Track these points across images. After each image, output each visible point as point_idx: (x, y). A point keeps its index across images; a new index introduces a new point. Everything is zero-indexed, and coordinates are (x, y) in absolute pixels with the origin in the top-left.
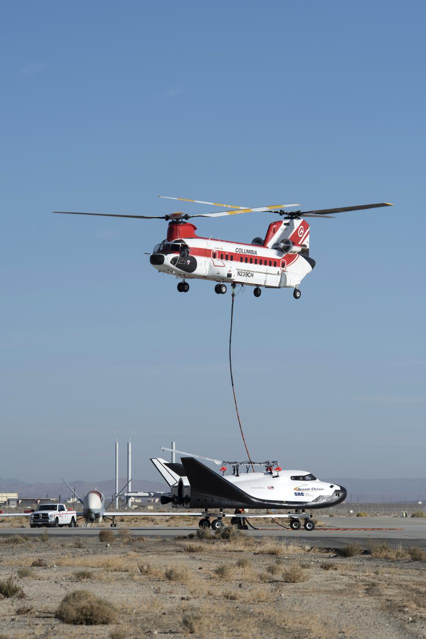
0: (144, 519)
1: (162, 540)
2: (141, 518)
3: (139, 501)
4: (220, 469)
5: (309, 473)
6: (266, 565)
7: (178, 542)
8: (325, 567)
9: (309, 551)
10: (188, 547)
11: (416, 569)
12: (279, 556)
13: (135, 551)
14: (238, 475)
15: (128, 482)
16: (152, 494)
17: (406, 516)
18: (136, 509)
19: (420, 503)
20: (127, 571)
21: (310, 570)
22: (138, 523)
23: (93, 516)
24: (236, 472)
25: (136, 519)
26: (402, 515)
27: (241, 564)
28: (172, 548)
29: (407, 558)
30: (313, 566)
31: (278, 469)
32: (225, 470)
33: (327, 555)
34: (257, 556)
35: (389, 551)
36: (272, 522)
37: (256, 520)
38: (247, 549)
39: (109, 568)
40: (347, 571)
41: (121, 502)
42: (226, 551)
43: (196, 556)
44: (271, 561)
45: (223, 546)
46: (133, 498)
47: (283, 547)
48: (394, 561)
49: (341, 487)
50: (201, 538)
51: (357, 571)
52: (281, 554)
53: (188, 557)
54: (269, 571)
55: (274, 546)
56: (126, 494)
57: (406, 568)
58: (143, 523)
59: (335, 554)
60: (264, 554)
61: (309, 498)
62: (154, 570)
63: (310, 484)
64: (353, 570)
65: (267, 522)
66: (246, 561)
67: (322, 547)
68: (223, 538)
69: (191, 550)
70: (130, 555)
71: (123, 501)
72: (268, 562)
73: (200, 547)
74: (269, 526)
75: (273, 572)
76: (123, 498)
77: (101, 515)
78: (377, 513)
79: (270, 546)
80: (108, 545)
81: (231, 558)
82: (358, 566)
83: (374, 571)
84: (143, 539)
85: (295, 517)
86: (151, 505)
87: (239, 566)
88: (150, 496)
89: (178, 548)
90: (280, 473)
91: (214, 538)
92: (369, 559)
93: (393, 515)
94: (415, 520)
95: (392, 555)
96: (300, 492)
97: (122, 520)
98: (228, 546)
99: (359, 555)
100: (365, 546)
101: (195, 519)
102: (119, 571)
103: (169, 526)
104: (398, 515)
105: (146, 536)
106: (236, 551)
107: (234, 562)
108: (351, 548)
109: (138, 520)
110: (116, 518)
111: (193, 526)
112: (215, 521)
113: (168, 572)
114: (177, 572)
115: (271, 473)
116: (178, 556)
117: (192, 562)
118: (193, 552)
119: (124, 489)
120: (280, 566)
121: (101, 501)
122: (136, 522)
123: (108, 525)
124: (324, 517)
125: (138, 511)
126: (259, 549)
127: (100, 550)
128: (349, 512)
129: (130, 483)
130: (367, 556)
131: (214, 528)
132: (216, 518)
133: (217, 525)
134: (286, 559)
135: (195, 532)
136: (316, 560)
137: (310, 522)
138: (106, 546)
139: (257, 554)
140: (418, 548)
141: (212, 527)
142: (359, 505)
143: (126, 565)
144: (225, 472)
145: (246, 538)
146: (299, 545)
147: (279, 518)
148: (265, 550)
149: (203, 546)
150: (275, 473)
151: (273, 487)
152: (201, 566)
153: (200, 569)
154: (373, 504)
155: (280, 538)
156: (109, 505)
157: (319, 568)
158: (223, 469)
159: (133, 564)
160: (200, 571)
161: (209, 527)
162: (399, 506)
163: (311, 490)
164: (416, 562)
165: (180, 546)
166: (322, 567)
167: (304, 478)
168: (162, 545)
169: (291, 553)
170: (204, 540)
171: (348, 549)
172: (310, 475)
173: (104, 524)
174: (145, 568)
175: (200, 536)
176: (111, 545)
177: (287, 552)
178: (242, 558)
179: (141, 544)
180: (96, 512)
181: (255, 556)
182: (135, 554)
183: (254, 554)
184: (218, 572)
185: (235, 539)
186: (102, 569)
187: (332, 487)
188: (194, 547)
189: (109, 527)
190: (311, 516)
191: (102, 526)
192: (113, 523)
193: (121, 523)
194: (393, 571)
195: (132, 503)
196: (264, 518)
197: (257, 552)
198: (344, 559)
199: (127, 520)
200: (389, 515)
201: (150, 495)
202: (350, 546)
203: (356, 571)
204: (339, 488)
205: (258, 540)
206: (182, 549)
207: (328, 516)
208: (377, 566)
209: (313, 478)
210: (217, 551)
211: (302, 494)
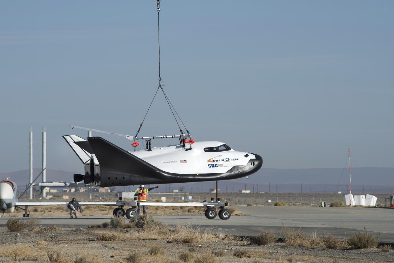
0: (58, 209)
1: (74, 229)
2: (55, 208)
3: (54, 191)
4: (132, 143)
5: (224, 144)
6: (179, 253)
7: (91, 231)
8: (238, 255)
9: (223, 239)
10: (101, 236)
11: (330, 257)
12: (193, 244)
13: (46, 240)
14: (150, 150)
15: (43, 170)
16: (68, 184)
17: (325, 206)
18: (51, 199)
19: (340, 193)
20: (36, 260)
21: (223, 257)
22: (51, 213)
23: (5, 206)
24: (148, 146)
25: (50, 209)
26: (320, 205)
27: (153, 252)
28: (85, 237)
29: (322, 245)
30: (226, 253)
31: (191, 141)
32: (137, 145)
33: (241, 243)
34: (171, 244)
35: (303, 239)
36: (188, 212)
37: (173, 209)
38: (160, 238)
39: (17, 258)
40: (261, 258)
41: (36, 192)
42: (140, 239)
43: (109, 245)
44: (184, 249)
45: (136, 234)
46: (48, 188)
47: (197, 235)
48: (308, 249)
49: (256, 156)
50: (116, 227)
51: (271, 259)
52: (195, 242)
53: (100, 245)
54: (181, 259)
55: (188, 234)
56: (40, 184)
57: (320, 256)
58: (58, 213)
59: (249, 242)
60: (178, 242)
61: (223, 169)
62: (64, 259)
63: (224, 155)
64: (266, 258)
65: (184, 211)
66: (159, 249)
67: (237, 235)
68: (138, 227)
69: (104, 239)
70: (40, 244)
71: (38, 191)
72: (181, 250)
73: (113, 235)
74: (185, 215)
75: (185, 259)
76: (38, 188)
77: (13, 204)
78: (296, 202)
79: (184, 234)
80: (18, 234)
81: (145, 246)
82: (272, 254)
83: (288, 258)
84: (55, 228)
85: (210, 206)
86: (67, 194)
87: (151, 254)
88: (65, 186)
89: (91, 237)
90: (193, 145)
91: (128, 227)
92: (284, 247)
93: (312, 205)
94: (334, 209)
95: (306, 243)
96: (214, 163)
97: (36, 210)
98: (143, 234)
99: (273, 243)
100: (279, 234)
101: (111, 208)
102: (28, 260)
103: (84, 215)
104: (317, 205)
105: (59, 226)
106: (149, 240)
107: (147, 250)
108: (266, 236)
109: (52, 210)
110: (29, 208)
111: (109, 215)
112: (129, 210)
113: (78, 260)
114: (87, 260)
115: (184, 146)
116: (91, 245)
117: (104, 250)
118: (106, 240)
119: (38, 178)
120: (194, 254)
121: (14, 190)
122: (50, 211)
123: (20, 215)
124: (241, 207)
125: (53, 201)
126: (172, 237)
127: (9, 240)
128: (267, 202)
129: (45, 172)
130: (281, 244)
131: (128, 217)
132: (130, 207)
133: (132, 214)
134: (200, 247)
135: (109, 221)
136: (230, 248)
137: (226, 210)
138: (16, 236)
139: (171, 242)
140: (333, 237)
141: (127, 216)
142: (277, 195)
143: (36, 254)
144: (137, 147)
145: (161, 226)
146: (213, 233)
147: (196, 207)
148: (179, 238)
149: (116, 234)
150: (188, 146)
151: (185, 160)
152: (113, 254)
153: (112, 257)
154: (292, 194)
155: (194, 227)
156: (21, 195)
157: (232, 256)
158: (135, 145)
159: (43, 253)
160: (112, 259)
161: (123, 215)
162: (318, 196)
163: (225, 160)
164: (331, 250)
165: (93, 235)
166: (235, 255)
167: (217, 149)
168: (75, 234)
169: (205, 241)
170: (118, 229)
171: (262, 237)
172: (225, 145)
173: (16, 214)
174: (55, 256)
175: (115, 225)
176: (21, 234)
177: (202, 240)
178: (154, 246)
179: (53, 233)
180: (8, 202)
181: (168, 244)
182: (46, 243)
183: (168, 242)
184: (129, 259)
185: (150, 227)
186: (9, 258)
187: (246, 156)
188: (107, 236)
189: (22, 217)
190: (226, 205)
191: (14, 216)
192: (26, 213)
193: (34, 213)
194: (306, 259)
195: (47, 194)
196: (182, 207)
197: (170, 240)
198: (258, 247)
199: (41, 210)
200: (308, 205)
201: (66, 184)
202: (264, 234)
203: (269, 258)
204: (254, 157)
205: (172, 229)
206: (95, 239)
207: (246, 206)
208: (291, 254)
209: (227, 148)
210: (131, 239)
211: (216, 166)
